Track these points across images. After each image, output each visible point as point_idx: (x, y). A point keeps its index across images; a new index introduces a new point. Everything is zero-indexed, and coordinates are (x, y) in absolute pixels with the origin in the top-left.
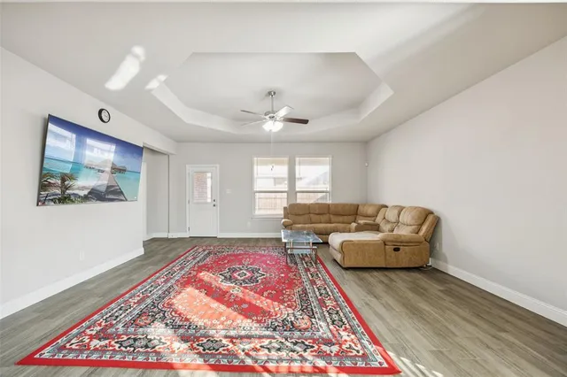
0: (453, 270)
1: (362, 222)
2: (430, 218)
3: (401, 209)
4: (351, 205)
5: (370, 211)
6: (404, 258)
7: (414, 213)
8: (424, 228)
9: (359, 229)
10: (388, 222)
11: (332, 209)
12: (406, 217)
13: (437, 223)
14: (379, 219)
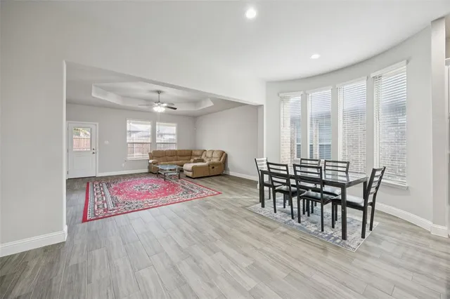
0: (231, 173)
1: (196, 158)
2: (224, 154)
3: (213, 151)
4: (188, 150)
5: (198, 153)
6: (215, 171)
7: (219, 153)
8: (222, 159)
9: (195, 162)
10: (208, 157)
11: (178, 153)
12: (215, 155)
13: (226, 155)
14: (203, 157)
